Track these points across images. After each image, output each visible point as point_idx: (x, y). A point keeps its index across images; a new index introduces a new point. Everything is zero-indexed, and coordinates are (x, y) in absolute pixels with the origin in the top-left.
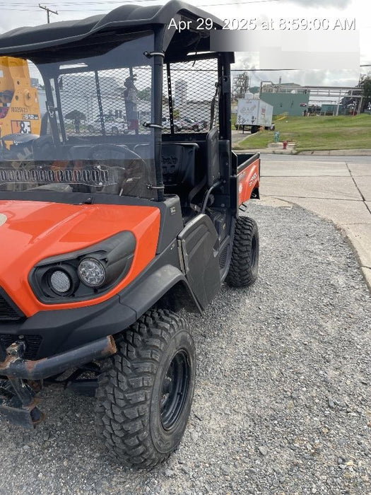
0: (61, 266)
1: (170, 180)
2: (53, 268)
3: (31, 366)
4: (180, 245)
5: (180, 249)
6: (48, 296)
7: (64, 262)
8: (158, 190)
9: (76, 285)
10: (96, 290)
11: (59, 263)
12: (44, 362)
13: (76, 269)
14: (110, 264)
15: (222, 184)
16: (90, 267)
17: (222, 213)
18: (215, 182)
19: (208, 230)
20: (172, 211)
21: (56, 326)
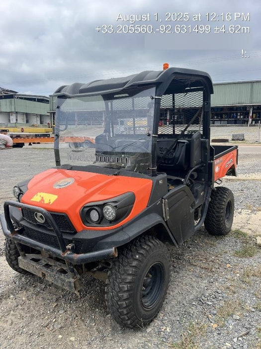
0: (95, 207)
1: (170, 162)
2: (92, 208)
3: (76, 256)
4: (163, 202)
5: (163, 205)
6: (88, 222)
7: (96, 206)
8: (153, 170)
9: (102, 219)
10: (111, 222)
11: (94, 206)
12: (82, 255)
13: (102, 210)
14: (119, 209)
15: (202, 166)
16: (108, 209)
17: (202, 184)
18: (197, 165)
19: (187, 195)
20: (160, 182)
21: (89, 238)
